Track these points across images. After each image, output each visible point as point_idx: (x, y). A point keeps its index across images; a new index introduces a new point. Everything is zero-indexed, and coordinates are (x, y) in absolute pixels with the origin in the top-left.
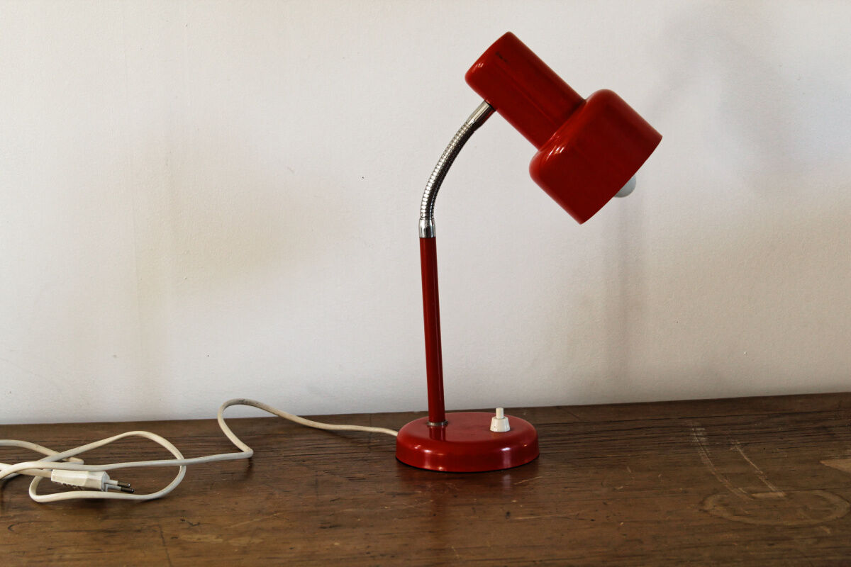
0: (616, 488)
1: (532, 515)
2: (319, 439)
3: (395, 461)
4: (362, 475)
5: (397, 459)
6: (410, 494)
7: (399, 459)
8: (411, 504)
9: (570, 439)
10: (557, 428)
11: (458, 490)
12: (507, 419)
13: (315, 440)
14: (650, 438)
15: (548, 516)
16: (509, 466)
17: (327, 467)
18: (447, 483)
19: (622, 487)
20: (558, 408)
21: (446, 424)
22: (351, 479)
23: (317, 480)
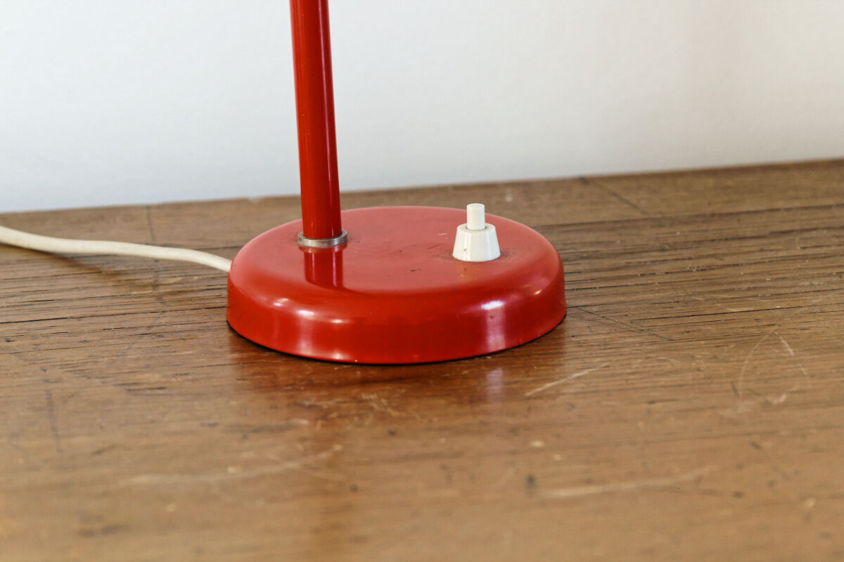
0: (769, 398)
1: (589, 482)
2: (36, 278)
3: (225, 335)
4: (154, 378)
5: (231, 329)
6: (281, 429)
7: (235, 328)
8: (290, 459)
9: (627, 267)
10: (591, 237)
11: (394, 413)
12: (492, 229)
13: (24, 279)
14: (815, 257)
15: (629, 486)
16: (502, 346)
17: (66, 355)
18: (364, 396)
19: (783, 398)
20: (584, 181)
21: (343, 245)
22: (133, 389)
23: (48, 393)
